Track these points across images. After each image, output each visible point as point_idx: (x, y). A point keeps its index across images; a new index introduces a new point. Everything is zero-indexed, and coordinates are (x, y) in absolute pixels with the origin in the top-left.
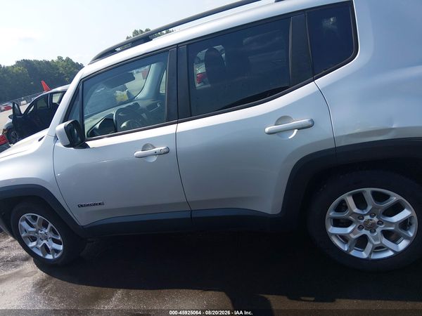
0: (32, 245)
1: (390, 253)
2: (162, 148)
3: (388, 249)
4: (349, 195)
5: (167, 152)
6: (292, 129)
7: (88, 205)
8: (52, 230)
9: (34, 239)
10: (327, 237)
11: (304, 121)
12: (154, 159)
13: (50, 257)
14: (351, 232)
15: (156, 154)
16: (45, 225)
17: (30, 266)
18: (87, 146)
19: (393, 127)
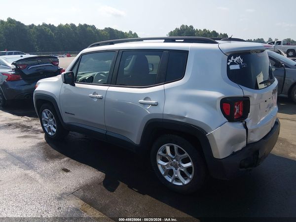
0: (45, 125)
1: (181, 184)
2: (100, 96)
3: (181, 182)
4: (168, 145)
5: (101, 98)
6: (149, 104)
7: (69, 113)
8: (54, 120)
9: (47, 123)
10: (156, 164)
11: (154, 102)
12: (96, 100)
13: (50, 133)
14: (166, 165)
15: (96, 98)
16: (52, 117)
17: (42, 136)
18: (74, 85)
19: (186, 117)
